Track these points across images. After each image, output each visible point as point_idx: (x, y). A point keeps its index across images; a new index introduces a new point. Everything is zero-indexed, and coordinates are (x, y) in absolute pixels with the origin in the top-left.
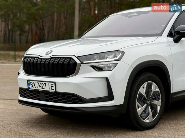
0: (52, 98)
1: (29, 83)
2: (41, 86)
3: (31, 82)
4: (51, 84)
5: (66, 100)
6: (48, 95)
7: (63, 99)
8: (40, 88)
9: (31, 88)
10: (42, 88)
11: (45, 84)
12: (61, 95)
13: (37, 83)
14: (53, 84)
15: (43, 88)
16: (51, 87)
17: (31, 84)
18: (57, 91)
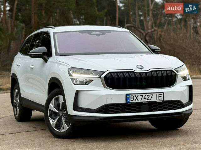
0: (157, 107)
1: (127, 97)
2: (146, 98)
3: (131, 96)
4: (159, 95)
5: (172, 107)
6: (152, 106)
7: (169, 106)
8: (144, 100)
9: (130, 101)
10: (147, 100)
11: (152, 95)
12: (167, 103)
13: (141, 95)
14: (161, 94)
15: (149, 100)
16: (159, 97)
17: (131, 98)
18: (164, 100)
